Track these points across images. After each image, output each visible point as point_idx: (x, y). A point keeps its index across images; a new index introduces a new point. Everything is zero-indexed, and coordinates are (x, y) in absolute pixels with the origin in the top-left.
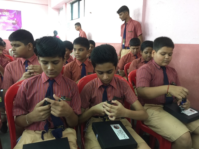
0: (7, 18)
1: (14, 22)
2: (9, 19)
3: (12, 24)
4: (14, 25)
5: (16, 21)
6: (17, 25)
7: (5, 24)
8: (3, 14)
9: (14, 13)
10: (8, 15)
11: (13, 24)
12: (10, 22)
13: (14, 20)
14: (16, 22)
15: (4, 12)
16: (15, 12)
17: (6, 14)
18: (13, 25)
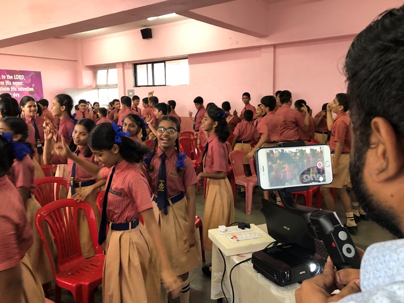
1: (32, 89)
2: (25, 85)
5: (34, 88)
6: (37, 94)
7: (18, 95)
8: (15, 79)
9: (31, 75)
10: (23, 79)
12: (26, 90)
13: (31, 87)
15: (17, 75)
16: (33, 73)
17: (20, 78)
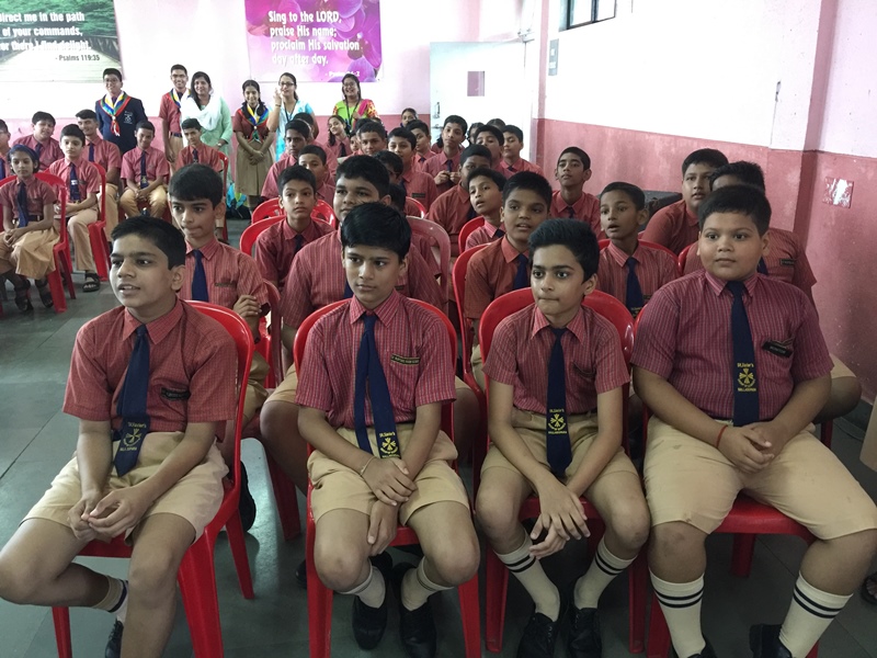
0: (330, 32)
1: (356, 46)
3: (346, 56)
4: (355, 59)
5: (362, 42)
7: (322, 59)
9: (355, 11)
10: (335, 20)
11: (353, 54)
12: (342, 48)
13: (355, 39)
14: (361, 45)
16: (359, 6)
17: (329, 18)
18: (352, 61)
